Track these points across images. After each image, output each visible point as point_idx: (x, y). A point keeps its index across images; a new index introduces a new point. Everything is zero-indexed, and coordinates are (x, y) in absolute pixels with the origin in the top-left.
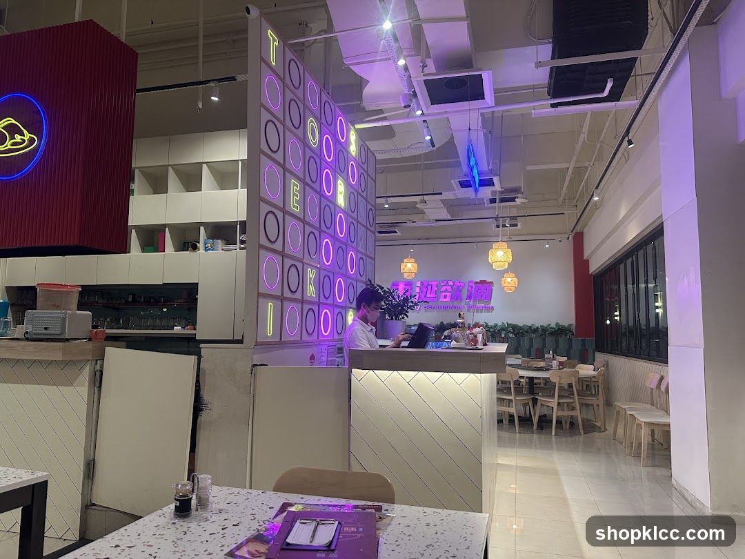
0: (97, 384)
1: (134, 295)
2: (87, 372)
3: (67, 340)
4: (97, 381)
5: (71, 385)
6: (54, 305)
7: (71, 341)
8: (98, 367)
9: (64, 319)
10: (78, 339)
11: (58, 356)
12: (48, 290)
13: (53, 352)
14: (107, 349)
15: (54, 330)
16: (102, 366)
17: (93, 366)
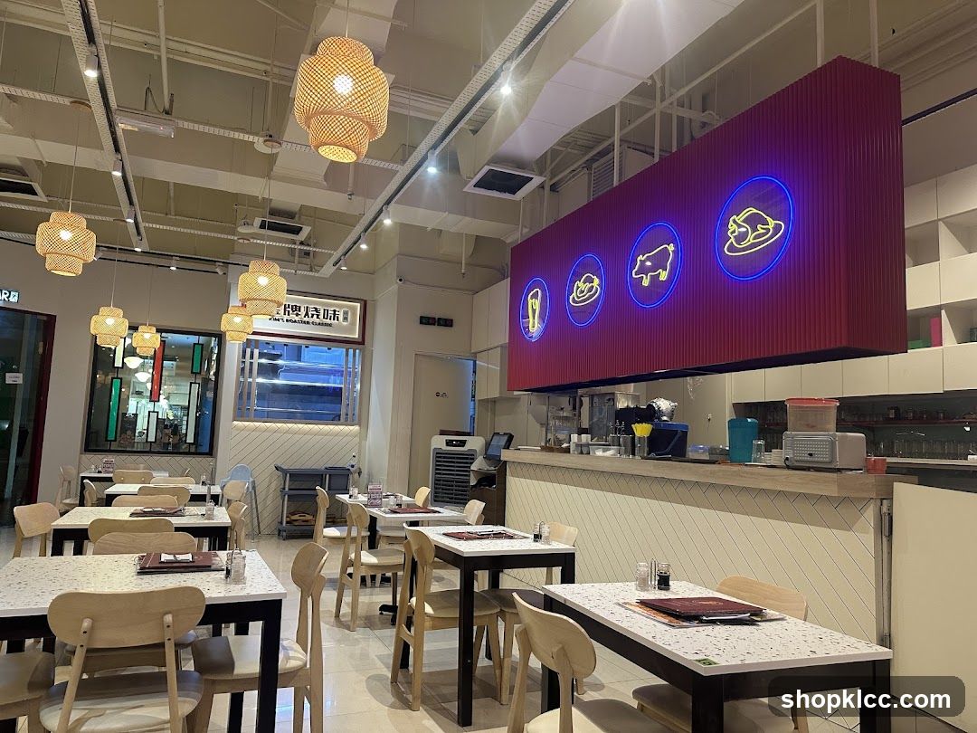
0: (886, 532)
1: (897, 409)
2: (870, 514)
3: (839, 470)
4: (886, 527)
5: (850, 529)
6: (808, 425)
7: (843, 471)
8: (885, 509)
9: (833, 444)
10: (851, 470)
11: (832, 491)
12: (799, 407)
13: (825, 485)
14: (896, 485)
15: (822, 457)
16: (890, 508)
17: (878, 508)
